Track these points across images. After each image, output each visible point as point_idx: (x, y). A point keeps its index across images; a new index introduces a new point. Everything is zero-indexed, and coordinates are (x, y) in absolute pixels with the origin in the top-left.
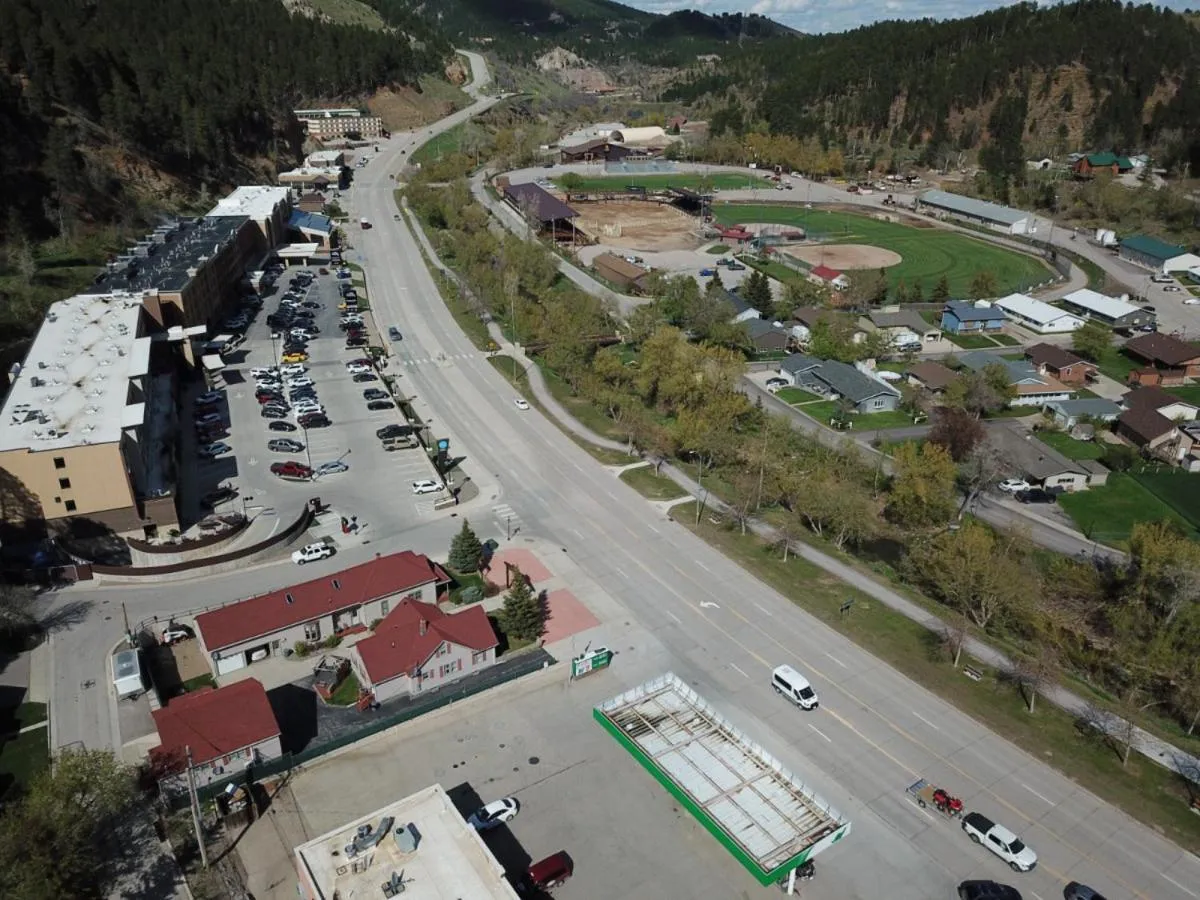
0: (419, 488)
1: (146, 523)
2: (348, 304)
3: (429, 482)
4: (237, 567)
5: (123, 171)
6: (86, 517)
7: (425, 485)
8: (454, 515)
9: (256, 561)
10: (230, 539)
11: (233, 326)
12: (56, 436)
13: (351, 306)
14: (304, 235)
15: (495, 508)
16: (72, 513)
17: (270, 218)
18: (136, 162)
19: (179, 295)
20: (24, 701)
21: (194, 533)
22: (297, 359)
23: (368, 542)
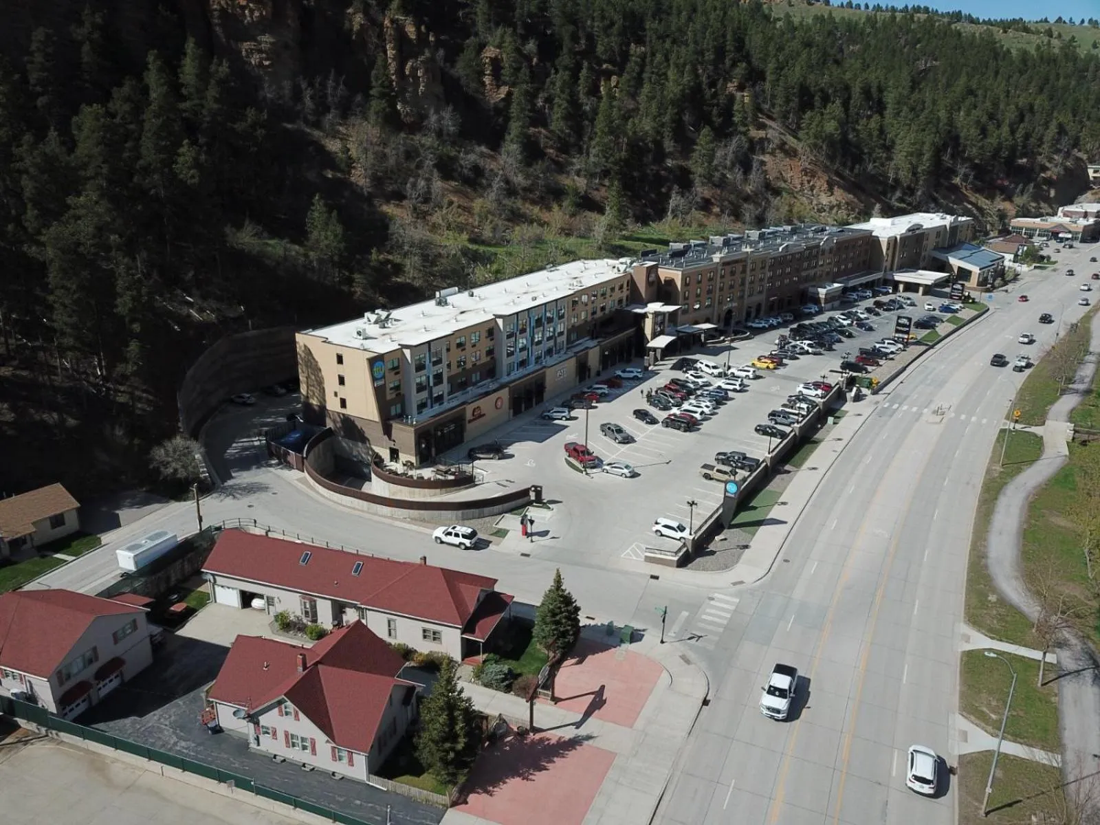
0: (658, 527)
1: (391, 444)
2: (897, 331)
3: (675, 525)
4: (391, 518)
5: (797, 182)
6: (352, 418)
7: (666, 526)
8: (655, 577)
9: (414, 520)
10: (438, 491)
11: (754, 325)
12: (361, 337)
13: (901, 335)
14: (951, 266)
15: (716, 595)
16: (343, 411)
17: (898, 237)
18: (813, 176)
19: (680, 273)
20: (98, 536)
21: (428, 473)
22: (765, 365)
23: (527, 555)
